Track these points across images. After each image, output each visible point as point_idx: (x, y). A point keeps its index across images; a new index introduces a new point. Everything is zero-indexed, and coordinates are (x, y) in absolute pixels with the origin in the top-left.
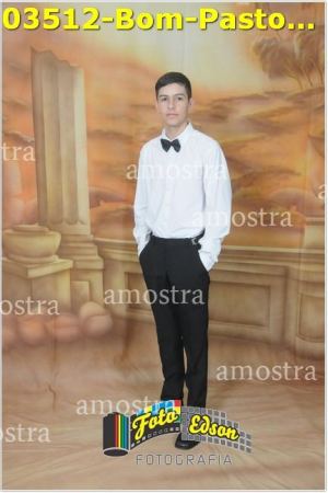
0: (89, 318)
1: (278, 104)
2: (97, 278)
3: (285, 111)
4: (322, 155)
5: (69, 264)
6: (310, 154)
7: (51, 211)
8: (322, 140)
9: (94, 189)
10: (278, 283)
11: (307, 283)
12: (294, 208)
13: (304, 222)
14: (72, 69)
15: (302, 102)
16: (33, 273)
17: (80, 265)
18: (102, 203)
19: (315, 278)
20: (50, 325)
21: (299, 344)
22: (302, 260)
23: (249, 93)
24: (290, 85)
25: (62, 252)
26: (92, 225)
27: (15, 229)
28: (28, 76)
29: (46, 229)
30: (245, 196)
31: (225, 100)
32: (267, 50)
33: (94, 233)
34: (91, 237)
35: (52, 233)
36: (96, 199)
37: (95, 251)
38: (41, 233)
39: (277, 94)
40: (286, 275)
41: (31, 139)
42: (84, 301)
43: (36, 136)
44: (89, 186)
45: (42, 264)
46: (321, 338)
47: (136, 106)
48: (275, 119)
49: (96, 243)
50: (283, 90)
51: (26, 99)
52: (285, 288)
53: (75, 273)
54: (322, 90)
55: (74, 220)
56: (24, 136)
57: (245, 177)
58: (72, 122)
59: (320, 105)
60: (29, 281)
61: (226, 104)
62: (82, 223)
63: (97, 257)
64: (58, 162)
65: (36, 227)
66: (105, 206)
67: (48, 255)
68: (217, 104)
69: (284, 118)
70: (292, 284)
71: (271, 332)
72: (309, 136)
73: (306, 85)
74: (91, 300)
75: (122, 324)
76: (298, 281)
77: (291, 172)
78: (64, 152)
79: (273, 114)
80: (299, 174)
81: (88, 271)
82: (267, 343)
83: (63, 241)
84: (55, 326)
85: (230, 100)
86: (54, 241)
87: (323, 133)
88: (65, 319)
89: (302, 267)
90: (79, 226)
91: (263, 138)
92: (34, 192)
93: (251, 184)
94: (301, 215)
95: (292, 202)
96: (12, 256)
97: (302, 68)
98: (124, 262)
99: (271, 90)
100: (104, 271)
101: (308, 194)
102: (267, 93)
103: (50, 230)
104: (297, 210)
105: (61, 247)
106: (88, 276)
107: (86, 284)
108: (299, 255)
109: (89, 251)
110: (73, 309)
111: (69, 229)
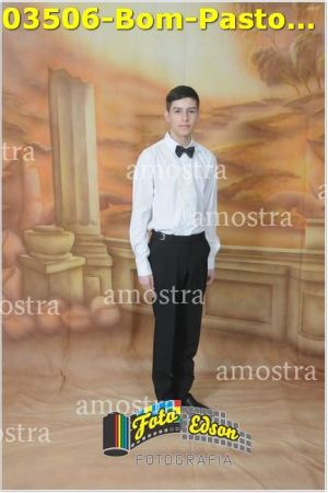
0: (99, 311)
1: (276, 110)
2: (107, 275)
3: (284, 116)
4: (322, 159)
5: (82, 261)
6: (309, 158)
7: (66, 213)
8: (322, 143)
9: (103, 193)
10: (280, 282)
11: (309, 283)
12: (294, 210)
13: (305, 223)
14: (83, 85)
15: (300, 108)
16: (51, 269)
17: (92, 263)
18: (110, 205)
19: (317, 278)
20: (65, 316)
21: (302, 341)
22: (304, 260)
23: (248, 101)
24: (288, 92)
25: (75, 250)
26: (102, 227)
27: (34, 230)
28: (46, 92)
29: (62, 229)
30: (246, 198)
31: (225, 108)
32: (264, 60)
33: (104, 233)
34: (101, 237)
35: (66, 233)
36: (105, 202)
37: (105, 250)
38: (57, 233)
39: (274, 101)
40: (288, 274)
41: (48, 148)
42: (95, 295)
43: (53, 146)
44: (100, 189)
45: (59, 261)
46: (322, 336)
47: (141, 116)
48: (273, 125)
49: (105, 242)
50: (280, 97)
51: (44, 114)
52: (287, 287)
53: (88, 270)
54: (322, 95)
55: (86, 221)
56: (42, 146)
57: (245, 180)
59: (318, 110)
60: (47, 276)
61: (226, 112)
62: (94, 224)
63: (106, 255)
64: (72, 170)
65: (52, 227)
66: (113, 208)
67: (63, 253)
68: (218, 112)
69: (283, 124)
70: (294, 284)
71: (274, 329)
72: (309, 141)
73: (303, 91)
74: (102, 294)
75: (129, 317)
76: (300, 280)
77: (292, 176)
78: (77, 160)
79: (271, 120)
80: (298, 177)
81: (98, 267)
82: (269, 339)
83: (77, 240)
84: (70, 318)
85: (229, 108)
86: (68, 240)
87: (323, 137)
88: (77, 311)
89: (304, 267)
90: (90, 226)
91: (262, 144)
92: (52, 197)
93: (250, 188)
94: (301, 217)
95: (293, 204)
96: (32, 254)
97: (299, 76)
98: (131, 260)
99: (268, 97)
100: (113, 268)
101: (308, 196)
102: (265, 100)
103: (65, 230)
104: (298, 212)
105: (74, 246)
106: (97, 273)
107: (96, 280)
108: (301, 255)
109: (99, 250)
110: (86, 302)
111: (82, 229)
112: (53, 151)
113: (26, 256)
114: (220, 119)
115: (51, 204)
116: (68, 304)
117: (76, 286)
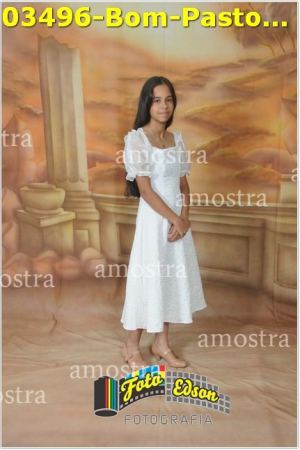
0: (89, 260)
1: (253, 70)
2: (95, 228)
3: (259, 76)
4: (295, 115)
5: (72, 215)
6: (284, 116)
7: (57, 171)
8: (294, 102)
9: (90, 152)
10: (257, 234)
11: (284, 235)
12: (269, 166)
13: (279, 179)
14: (70, 51)
15: (276, 68)
16: (45, 223)
17: (81, 217)
18: (97, 163)
19: (290, 230)
20: (57, 265)
21: (277, 289)
22: (279, 213)
23: (225, 62)
24: (263, 52)
25: (66, 206)
26: (90, 183)
27: (29, 187)
28: (36, 59)
29: (54, 187)
30: (224, 156)
31: (203, 70)
33: (92, 190)
34: (89, 193)
35: (58, 189)
36: (92, 161)
37: (93, 205)
38: (50, 190)
39: (250, 61)
40: (264, 227)
41: (40, 111)
42: (84, 247)
43: (44, 109)
44: (88, 149)
45: (52, 216)
47: (124, 80)
48: (248, 85)
49: (93, 197)
50: (256, 58)
51: (36, 79)
52: (263, 238)
53: (78, 223)
54: (294, 55)
55: (76, 179)
56: (34, 110)
57: (223, 138)
58: (71, 96)
59: (291, 70)
60: (41, 229)
61: (204, 74)
62: (83, 181)
63: (94, 210)
64: (62, 130)
65: (45, 184)
66: (99, 166)
67: (55, 208)
68: (196, 74)
69: (258, 84)
70: (270, 236)
71: (251, 278)
72: (283, 99)
73: (278, 51)
74: (90, 246)
76: (275, 232)
77: (267, 133)
78: (66, 121)
79: (247, 80)
80: (273, 135)
81: (87, 221)
83: (67, 196)
84: (61, 267)
85: (207, 69)
86: (59, 196)
87: (296, 96)
88: (68, 261)
89: (279, 220)
90: (80, 183)
91: (239, 103)
92: (45, 156)
93: (228, 145)
94: (276, 172)
95: (271, 160)
96: (28, 209)
97: (274, 36)
98: (116, 214)
100: (100, 221)
101: (283, 153)
102: (241, 61)
103: (57, 187)
104: (273, 168)
105: (65, 201)
106: (87, 226)
107: (86, 232)
108: (276, 209)
109: (88, 205)
110: (76, 253)
111: (72, 186)
112: (44, 114)
113: (22, 211)
114: (198, 81)
115: (43, 163)
116: (61, 254)
117: (67, 238)
